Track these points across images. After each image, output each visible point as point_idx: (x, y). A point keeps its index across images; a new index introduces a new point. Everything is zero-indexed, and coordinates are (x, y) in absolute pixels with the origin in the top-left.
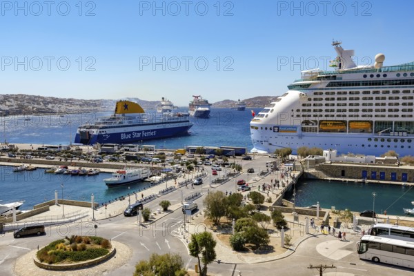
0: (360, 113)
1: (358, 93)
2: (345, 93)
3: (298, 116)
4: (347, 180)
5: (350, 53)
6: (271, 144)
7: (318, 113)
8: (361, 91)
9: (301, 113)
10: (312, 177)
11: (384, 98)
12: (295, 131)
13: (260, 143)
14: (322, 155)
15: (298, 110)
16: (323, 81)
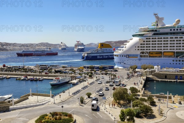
0: (169, 48)
1: (168, 38)
2: (161, 38)
3: (138, 50)
4: (169, 80)
5: (162, 19)
6: (125, 64)
7: (148, 48)
8: (169, 37)
9: (140, 48)
10: (151, 79)
11: (180, 41)
12: (137, 57)
13: (120, 63)
14: (153, 68)
15: (138, 47)
16: (150, 32)
